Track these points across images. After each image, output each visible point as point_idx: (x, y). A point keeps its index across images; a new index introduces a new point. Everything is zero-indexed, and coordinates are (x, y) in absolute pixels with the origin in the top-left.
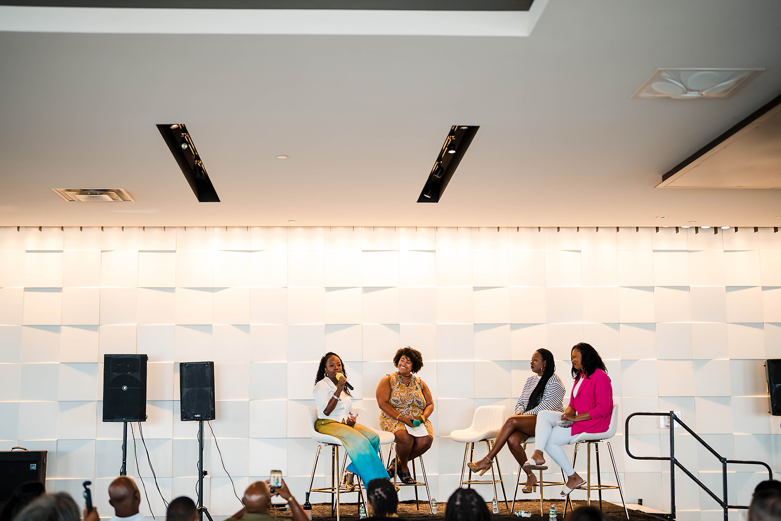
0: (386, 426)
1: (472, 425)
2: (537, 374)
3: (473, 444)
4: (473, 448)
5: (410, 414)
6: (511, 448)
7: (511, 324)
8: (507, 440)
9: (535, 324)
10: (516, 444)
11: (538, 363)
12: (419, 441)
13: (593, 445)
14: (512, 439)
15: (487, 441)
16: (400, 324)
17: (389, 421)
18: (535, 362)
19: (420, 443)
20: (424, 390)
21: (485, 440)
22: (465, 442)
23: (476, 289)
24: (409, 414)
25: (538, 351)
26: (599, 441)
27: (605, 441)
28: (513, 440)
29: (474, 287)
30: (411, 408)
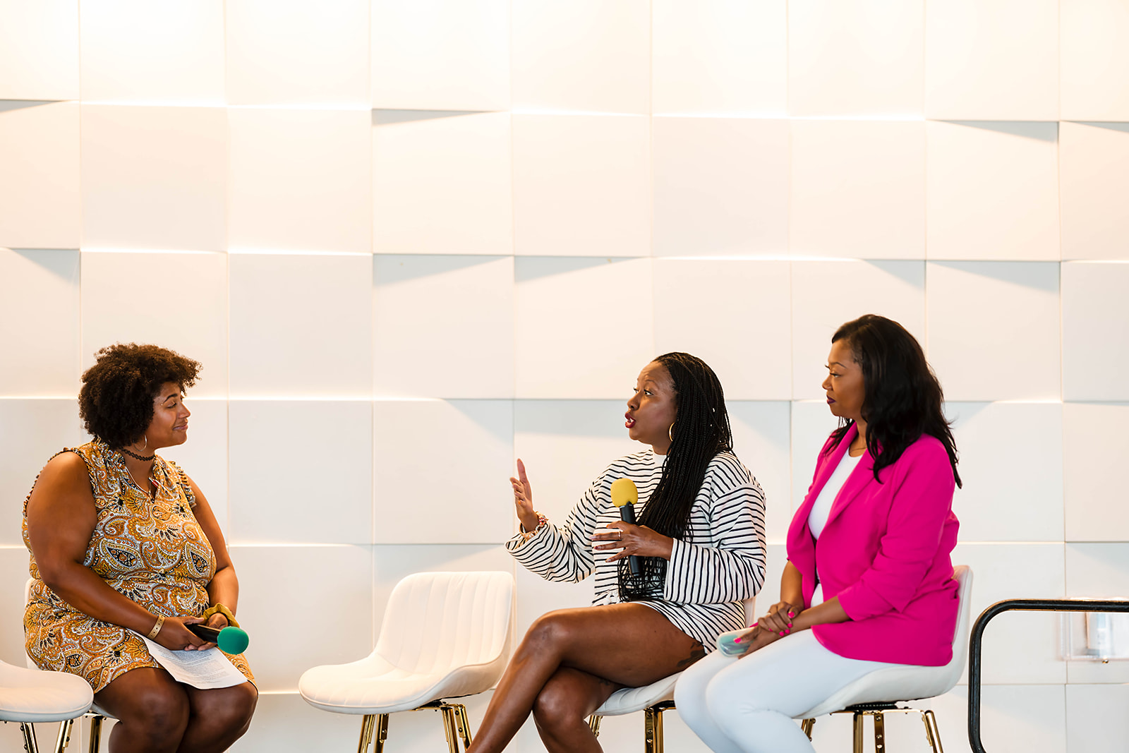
0: (69, 652)
1: (378, 649)
2: (650, 447)
3: (386, 717)
4: (384, 737)
5: (169, 602)
6: (548, 731)
7: (515, 257)
8: (532, 705)
9: (610, 260)
10: (569, 719)
11: (655, 405)
12: (207, 706)
13: (868, 720)
14: (551, 701)
15: (446, 709)
16: (82, 250)
17: (81, 631)
18: (644, 402)
19: (215, 716)
20: (199, 510)
21: (434, 704)
22: (350, 712)
23: (382, 116)
24: (164, 602)
25: (659, 359)
26: (891, 705)
27: (917, 707)
28: (558, 704)
29: (374, 110)
30: (170, 580)
